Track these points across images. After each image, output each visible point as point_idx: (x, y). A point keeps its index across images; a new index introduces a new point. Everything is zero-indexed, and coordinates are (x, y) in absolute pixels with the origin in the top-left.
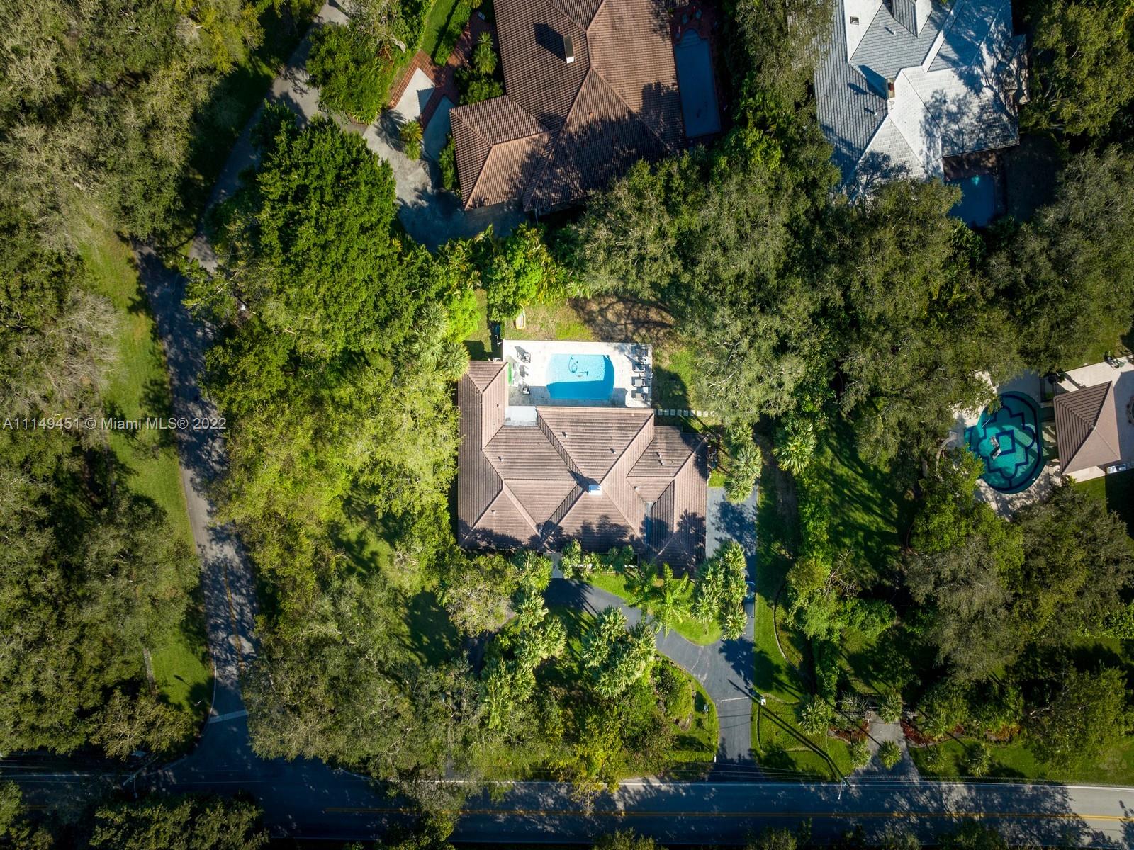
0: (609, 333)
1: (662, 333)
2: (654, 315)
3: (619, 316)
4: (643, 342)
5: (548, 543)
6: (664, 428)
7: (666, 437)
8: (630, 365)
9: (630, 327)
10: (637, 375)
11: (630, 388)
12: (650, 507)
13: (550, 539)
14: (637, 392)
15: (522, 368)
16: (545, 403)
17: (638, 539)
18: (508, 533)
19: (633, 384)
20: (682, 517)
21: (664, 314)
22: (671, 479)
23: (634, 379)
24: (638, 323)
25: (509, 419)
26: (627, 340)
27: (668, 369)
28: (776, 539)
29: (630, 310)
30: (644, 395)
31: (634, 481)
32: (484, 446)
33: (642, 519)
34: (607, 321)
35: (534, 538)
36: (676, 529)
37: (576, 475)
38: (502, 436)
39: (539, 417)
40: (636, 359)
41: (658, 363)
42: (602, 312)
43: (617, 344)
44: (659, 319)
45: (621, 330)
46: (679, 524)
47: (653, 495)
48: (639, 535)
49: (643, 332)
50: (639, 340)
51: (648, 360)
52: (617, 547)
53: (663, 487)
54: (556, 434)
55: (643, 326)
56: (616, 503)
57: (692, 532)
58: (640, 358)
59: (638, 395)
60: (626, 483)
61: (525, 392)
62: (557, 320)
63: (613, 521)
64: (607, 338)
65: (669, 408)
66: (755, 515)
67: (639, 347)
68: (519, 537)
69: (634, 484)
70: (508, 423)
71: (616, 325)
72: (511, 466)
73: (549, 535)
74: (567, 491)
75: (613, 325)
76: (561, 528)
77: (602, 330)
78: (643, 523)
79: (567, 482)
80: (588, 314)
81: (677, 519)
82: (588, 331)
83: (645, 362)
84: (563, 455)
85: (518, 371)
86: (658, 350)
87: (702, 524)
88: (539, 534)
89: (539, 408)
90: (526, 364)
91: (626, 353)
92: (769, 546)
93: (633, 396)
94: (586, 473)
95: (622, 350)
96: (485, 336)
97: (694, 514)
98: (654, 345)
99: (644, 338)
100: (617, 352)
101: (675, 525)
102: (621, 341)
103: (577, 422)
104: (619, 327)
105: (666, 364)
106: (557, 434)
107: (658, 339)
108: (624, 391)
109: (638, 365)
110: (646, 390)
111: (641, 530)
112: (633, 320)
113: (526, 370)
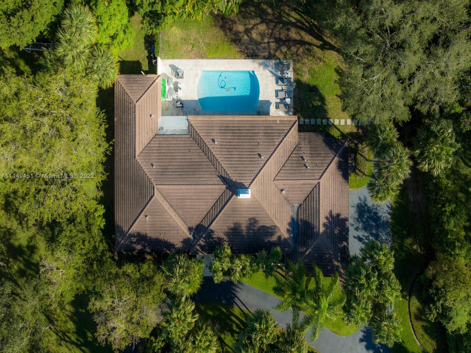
0: (253, 50)
1: (301, 50)
2: (294, 34)
3: (262, 35)
4: (285, 58)
5: (200, 245)
6: (307, 134)
7: (310, 142)
8: (273, 79)
9: (273, 45)
10: (280, 88)
11: (274, 100)
12: (296, 209)
13: (202, 242)
14: (280, 103)
15: (176, 84)
16: (196, 113)
17: (285, 239)
18: (162, 237)
19: (277, 96)
20: (327, 218)
21: (303, 33)
22: (316, 182)
23: (277, 92)
24: (279, 42)
25: (162, 128)
26: (270, 57)
27: (307, 82)
28: (408, 236)
29: (272, 30)
30: (286, 105)
31: (281, 184)
32: (137, 154)
33: (289, 220)
34: (251, 39)
35: (186, 241)
36: (322, 229)
37: (225, 180)
38: (155, 144)
39: (190, 125)
40: (279, 73)
41: (299, 77)
42: (248, 31)
43: (261, 61)
44: (298, 38)
45: (264, 48)
46: (324, 225)
47: (298, 198)
48: (286, 235)
49: (284, 49)
50: (281, 56)
51: (290, 74)
52: (266, 249)
53: (309, 189)
54: (205, 141)
55: (284, 44)
56: (264, 206)
57: (336, 232)
58: (282, 73)
59: (281, 106)
60: (273, 187)
61: (178, 104)
62: (206, 40)
63: (261, 223)
64: (252, 56)
65: (310, 117)
66: (389, 214)
67: (281, 63)
68: (172, 241)
69: (281, 187)
70: (161, 132)
71: (260, 43)
72: (163, 172)
73: (201, 237)
74: (217, 195)
75: (258, 44)
76: (212, 231)
77: (247, 48)
78: (289, 224)
79: (217, 187)
80: (235, 34)
81: (323, 220)
82: (235, 49)
83: (286, 76)
84: (213, 160)
85: (172, 86)
86: (298, 65)
87: (345, 224)
88: (191, 236)
89: (191, 118)
90: (179, 80)
91: (270, 69)
92: (403, 242)
93: (277, 107)
94: (234, 178)
95: (266, 66)
96: (142, 55)
97: (338, 215)
98: (294, 61)
99: (285, 55)
100: (262, 67)
101: (321, 226)
102: (265, 58)
103: (226, 129)
104: (263, 45)
105: (306, 78)
106: (207, 141)
107: (298, 55)
108: (268, 103)
109: (280, 79)
110: (288, 101)
111: (288, 231)
112: (275, 38)
113: (179, 85)
